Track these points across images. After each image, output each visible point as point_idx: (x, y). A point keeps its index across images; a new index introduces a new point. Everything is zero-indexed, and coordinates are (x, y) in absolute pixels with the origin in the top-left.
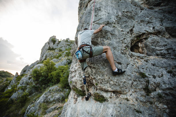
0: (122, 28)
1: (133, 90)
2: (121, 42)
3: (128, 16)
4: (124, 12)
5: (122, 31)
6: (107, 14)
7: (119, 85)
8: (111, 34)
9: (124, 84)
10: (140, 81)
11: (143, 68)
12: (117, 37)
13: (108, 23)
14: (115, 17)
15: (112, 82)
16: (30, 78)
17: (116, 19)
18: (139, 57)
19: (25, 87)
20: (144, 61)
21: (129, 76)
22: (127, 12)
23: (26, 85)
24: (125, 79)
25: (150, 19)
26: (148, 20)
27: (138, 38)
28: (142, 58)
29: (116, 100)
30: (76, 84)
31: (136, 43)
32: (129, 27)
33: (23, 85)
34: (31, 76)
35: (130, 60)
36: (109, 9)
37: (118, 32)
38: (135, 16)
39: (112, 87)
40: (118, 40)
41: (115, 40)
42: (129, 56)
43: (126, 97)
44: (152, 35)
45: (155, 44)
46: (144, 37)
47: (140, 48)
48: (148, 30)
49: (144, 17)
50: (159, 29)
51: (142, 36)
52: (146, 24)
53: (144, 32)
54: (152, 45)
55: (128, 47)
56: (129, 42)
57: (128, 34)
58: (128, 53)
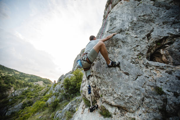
0: (137, 34)
1: (143, 109)
2: (133, 49)
3: (145, 20)
4: (140, 16)
5: (136, 37)
6: (121, 22)
7: (124, 99)
8: (122, 41)
9: (131, 100)
10: (154, 98)
11: (162, 81)
12: (129, 44)
13: (121, 31)
14: (129, 23)
15: (115, 95)
16: (62, 86)
17: (130, 26)
19: (58, 94)
20: (166, 72)
21: (138, 90)
22: (143, 16)
23: (59, 92)
24: (132, 93)
25: (176, 18)
26: (173, 20)
27: (158, 44)
28: (163, 69)
29: (120, 118)
30: (85, 93)
31: (156, 50)
32: (145, 32)
33: (57, 92)
34: (63, 85)
35: (144, 71)
36: (124, 16)
37: (131, 38)
38: (155, 18)
39: (116, 101)
40: (129, 48)
41: (126, 48)
42: (142, 66)
43: (133, 117)
44: (179, 38)
46: (168, 42)
47: (163, 56)
48: (171, 33)
49: (168, 17)
51: (164, 41)
52: (170, 25)
53: (167, 35)
55: (142, 55)
56: (145, 49)
57: (143, 40)
58: (142, 62)
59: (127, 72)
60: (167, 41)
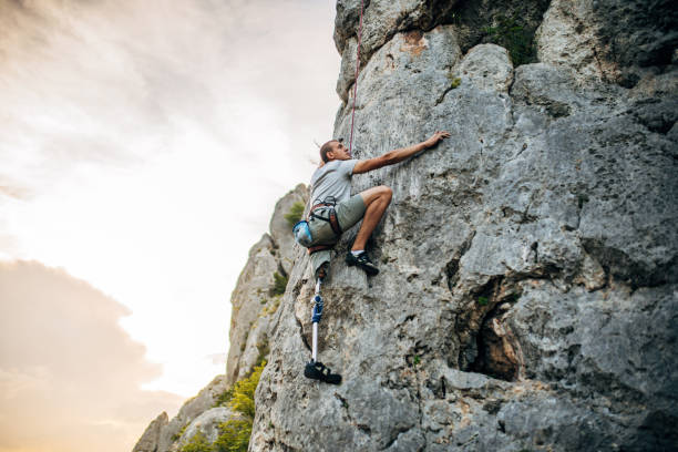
0: (416, 263)
2: (397, 332)
3: (449, 192)
4: (432, 175)
5: (415, 276)
8: (365, 297)
12: (387, 311)
18: (463, 390)
20: (485, 408)
22: (444, 175)
25: (532, 199)
26: (524, 205)
27: (481, 300)
28: (477, 397)
32: (442, 256)
35: (426, 409)
37: (398, 282)
38: (487, 182)
40: (387, 325)
41: (377, 324)
42: (424, 391)
44: (529, 281)
45: (540, 321)
46: (506, 294)
47: (505, 340)
48: (510, 262)
49: (516, 186)
50: (548, 253)
51: (496, 289)
52: (516, 227)
53: (499, 271)
54: (531, 330)
55: (428, 352)
56: (435, 329)
57: (435, 289)
58: (424, 376)
59: (366, 422)
60: (503, 288)
